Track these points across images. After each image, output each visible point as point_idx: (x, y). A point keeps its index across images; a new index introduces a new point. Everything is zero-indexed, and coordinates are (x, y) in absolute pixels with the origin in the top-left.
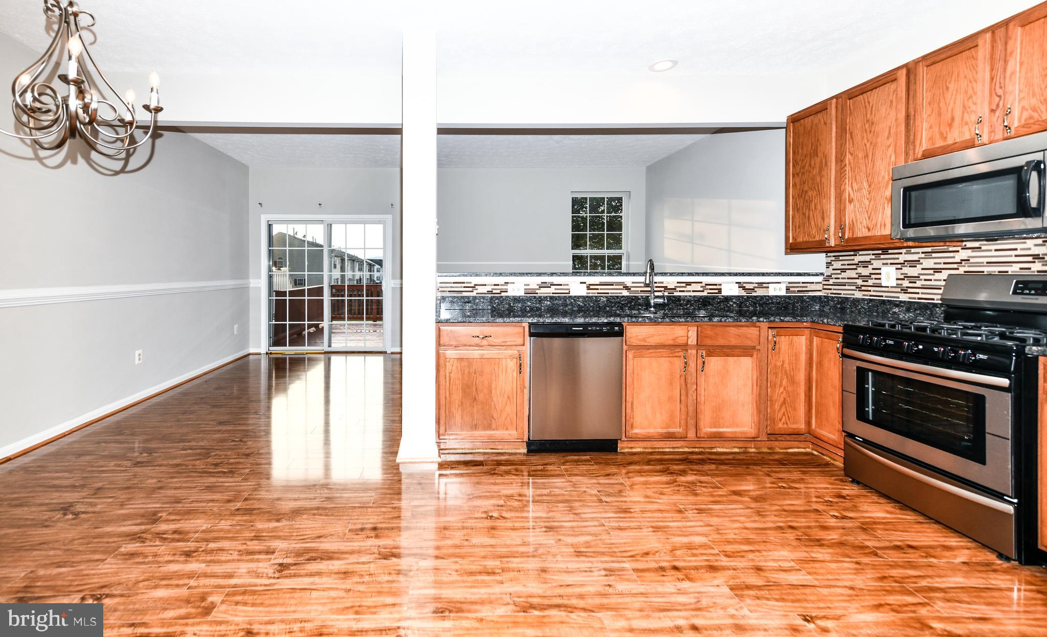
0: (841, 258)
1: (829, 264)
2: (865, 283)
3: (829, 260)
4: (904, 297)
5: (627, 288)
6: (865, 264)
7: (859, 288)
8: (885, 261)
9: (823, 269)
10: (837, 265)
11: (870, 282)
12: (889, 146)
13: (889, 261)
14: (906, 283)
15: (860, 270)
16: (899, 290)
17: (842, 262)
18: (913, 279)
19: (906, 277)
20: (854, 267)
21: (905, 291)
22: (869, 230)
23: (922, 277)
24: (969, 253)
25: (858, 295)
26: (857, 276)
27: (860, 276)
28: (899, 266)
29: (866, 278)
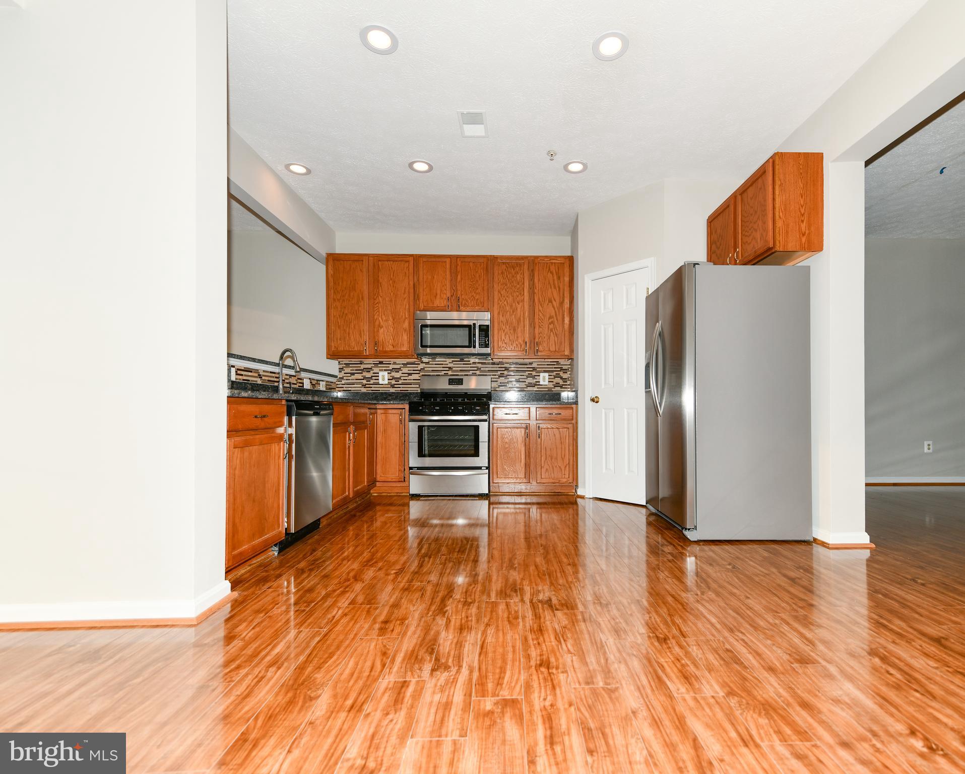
0: (350, 365)
1: (341, 370)
2: (368, 383)
3: (341, 366)
4: (392, 390)
5: (260, 376)
6: (368, 370)
7: (364, 386)
8: (381, 368)
9: (336, 373)
10: (348, 370)
11: (372, 382)
12: (405, 299)
13: (384, 369)
14: (393, 382)
15: (365, 374)
16: (390, 386)
17: (351, 369)
18: (397, 379)
19: (394, 378)
20: (361, 372)
21: (393, 386)
22: (394, 347)
23: (402, 378)
24: (424, 365)
25: (364, 390)
26: (362, 378)
27: (365, 378)
28: (389, 372)
29: (368, 379)
